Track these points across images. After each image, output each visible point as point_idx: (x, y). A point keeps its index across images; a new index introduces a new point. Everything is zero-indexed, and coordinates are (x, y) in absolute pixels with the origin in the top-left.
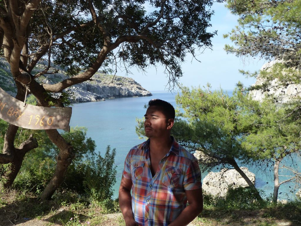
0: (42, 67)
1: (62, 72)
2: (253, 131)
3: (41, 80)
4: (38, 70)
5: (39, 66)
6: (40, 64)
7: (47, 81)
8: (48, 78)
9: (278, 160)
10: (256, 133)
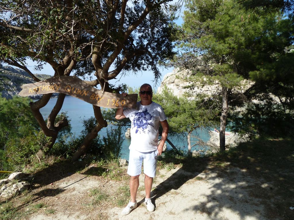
0: (7, 72)
1: (23, 77)
2: (175, 115)
3: (7, 82)
4: (4, 75)
5: (5, 71)
6: (5, 70)
7: (12, 83)
8: (12, 81)
9: (190, 133)
10: (176, 116)
